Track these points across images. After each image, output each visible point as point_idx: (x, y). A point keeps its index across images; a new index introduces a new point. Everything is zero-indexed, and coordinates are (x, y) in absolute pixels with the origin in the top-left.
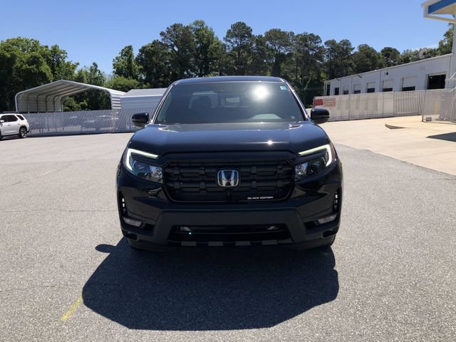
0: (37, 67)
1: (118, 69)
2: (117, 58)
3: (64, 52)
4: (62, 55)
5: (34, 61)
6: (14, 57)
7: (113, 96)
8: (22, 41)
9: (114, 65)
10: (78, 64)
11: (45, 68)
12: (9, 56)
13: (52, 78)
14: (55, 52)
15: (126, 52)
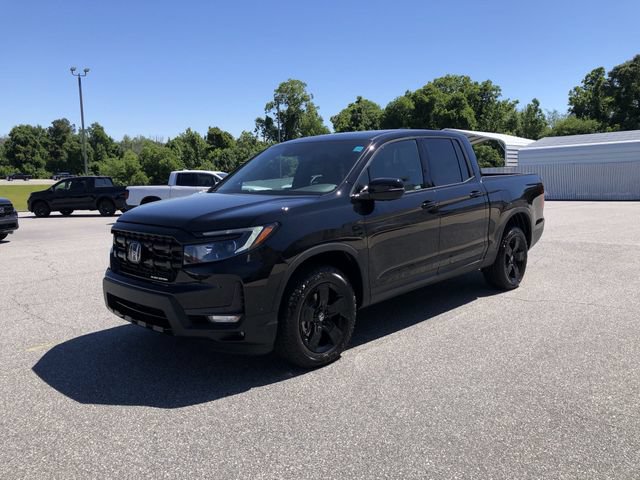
0: (458, 112)
1: (576, 105)
2: (575, 89)
3: (497, 89)
4: (494, 93)
5: (456, 104)
6: (433, 100)
7: (507, 147)
8: (450, 79)
9: (570, 99)
10: (517, 102)
11: (468, 112)
12: (427, 100)
13: (476, 125)
14: (485, 90)
15: (593, 78)
